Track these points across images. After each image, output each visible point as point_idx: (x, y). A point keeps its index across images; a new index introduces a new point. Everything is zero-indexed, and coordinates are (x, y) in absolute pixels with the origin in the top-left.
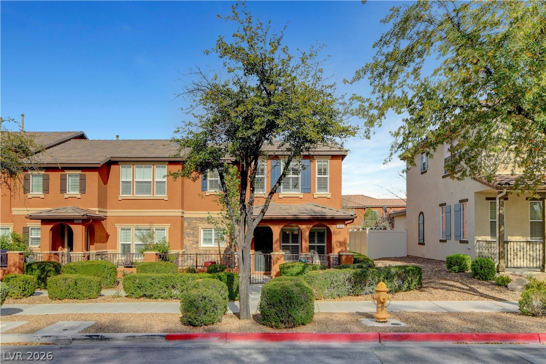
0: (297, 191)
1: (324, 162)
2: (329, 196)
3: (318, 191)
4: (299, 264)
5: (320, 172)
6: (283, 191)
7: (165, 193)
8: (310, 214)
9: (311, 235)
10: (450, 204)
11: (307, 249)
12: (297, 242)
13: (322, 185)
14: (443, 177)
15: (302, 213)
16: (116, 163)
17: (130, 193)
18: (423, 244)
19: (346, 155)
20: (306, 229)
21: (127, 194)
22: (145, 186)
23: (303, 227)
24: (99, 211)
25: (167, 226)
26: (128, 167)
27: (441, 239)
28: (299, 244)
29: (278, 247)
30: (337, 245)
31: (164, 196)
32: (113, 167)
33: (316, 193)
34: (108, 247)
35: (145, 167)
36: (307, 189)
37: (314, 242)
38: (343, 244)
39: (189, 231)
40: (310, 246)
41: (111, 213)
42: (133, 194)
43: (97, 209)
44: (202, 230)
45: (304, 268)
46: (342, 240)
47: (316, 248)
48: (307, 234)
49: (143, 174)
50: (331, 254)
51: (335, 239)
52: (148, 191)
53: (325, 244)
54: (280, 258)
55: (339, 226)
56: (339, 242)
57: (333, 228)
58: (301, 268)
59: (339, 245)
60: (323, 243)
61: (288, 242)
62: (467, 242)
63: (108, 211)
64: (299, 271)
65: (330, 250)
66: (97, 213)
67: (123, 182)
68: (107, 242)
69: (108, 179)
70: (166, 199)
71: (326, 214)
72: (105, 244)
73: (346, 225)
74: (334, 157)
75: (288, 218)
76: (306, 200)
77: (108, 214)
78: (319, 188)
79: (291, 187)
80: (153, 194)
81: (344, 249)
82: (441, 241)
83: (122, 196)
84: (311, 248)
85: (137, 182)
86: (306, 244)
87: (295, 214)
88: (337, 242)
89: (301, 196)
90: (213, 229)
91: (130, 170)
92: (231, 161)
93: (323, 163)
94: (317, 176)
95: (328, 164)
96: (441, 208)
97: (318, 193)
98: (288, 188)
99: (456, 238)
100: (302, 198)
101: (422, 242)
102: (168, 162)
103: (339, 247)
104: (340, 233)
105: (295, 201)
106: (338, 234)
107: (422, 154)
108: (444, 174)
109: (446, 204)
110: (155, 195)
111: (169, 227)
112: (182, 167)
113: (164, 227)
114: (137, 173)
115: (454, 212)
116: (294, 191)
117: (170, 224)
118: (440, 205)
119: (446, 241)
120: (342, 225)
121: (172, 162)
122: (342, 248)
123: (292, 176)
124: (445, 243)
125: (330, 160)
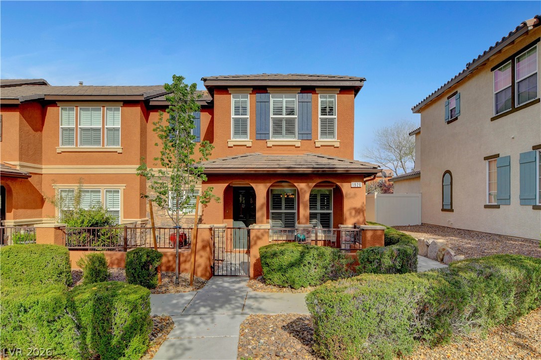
0: (292, 138)
1: (330, 97)
2: (337, 144)
3: (321, 137)
4: (295, 249)
5: (324, 111)
6: (273, 137)
7: (119, 144)
8: (312, 166)
9: (313, 199)
10: (509, 155)
11: (306, 219)
12: (293, 208)
13: (328, 128)
14: (493, 119)
15: (300, 165)
16: (53, 103)
17: (73, 144)
18: (451, 210)
19: (361, 87)
20: (305, 188)
21: (69, 144)
22: (92, 134)
23: (302, 186)
24: (22, 166)
25: (121, 187)
26: (70, 110)
27: (488, 204)
28: (296, 211)
29: (263, 215)
30: (351, 214)
31: (118, 148)
32: (50, 110)
33: (320, 139)
34: (43, 214)
35: (93, 110)
36: (307, 136)
37: (316, 209)
38: (359, 211)
39: (153, 193)
40: (311, 214)
41: (47, 169)
42: (77, 145)
43: (17, 163)
44: (170, 192)
45: (303, 254)
46: (358, 205)
47: (319, 216)
48: (307, 197)
49: (91, 119)
50: (342, 226)
51: (348, 205)
52: (97, 141)
53: (331, 211)
54: (261, 236)
55: (353, 184)
56: (355, 209)
57: (346, 188)
58: (297, 255)
59: (353, 213)
60: (328, 208)
61: (280, 208)
63: (43, 166)
64: (293, 260)
65: (340, 219)
66: (18, 168)
67: (63, 129)
68: (42, 208)
69: (43, 124)
70: (120, 151)
71: (335, 166)
72: (39, 210)
73: (365, 182)
74: (344, 90)
75: (278, 172)
76: (305, 150)
77: (44, 172)
78: (323, 133)
79: (284, 132)
80: (103, 145)
81: (361, 220)
82: (486, 207)
83: (61, 147)
84: (312, 216)
85: (82, 129)
86: (304, 212)
87: (289, 166)
88: (350, 209)
89: (298, 144)
91: (73, 114)
92: (207, 102)
93: (328, 100)
94: (320, 116)
95: (335, 99)
97: (321, 140)
98: (280, 132)
99: (524, 201)
100: (299, 147)
101: (449, 207)
102: (122, 103)
103: (355, 217)
104: (355, 194)
105: (289, 151)
106: (352, 197)
107: (448, 98)
108: (494, 115)
109: (498, 156)
110: (105, 147)
111: (124, 188)
112: (142, 109)
113: (118, 188)
114: (82, 117)
115: (519, 165)
116: (287, 137)
117: (125, 185)
118: (486, 158)
119: (498, 207)
120: (359, 183)
121: (128, 103)
122: (359, 217)
123: (284, 116)
124: (497, 209)
125: (338, 94)
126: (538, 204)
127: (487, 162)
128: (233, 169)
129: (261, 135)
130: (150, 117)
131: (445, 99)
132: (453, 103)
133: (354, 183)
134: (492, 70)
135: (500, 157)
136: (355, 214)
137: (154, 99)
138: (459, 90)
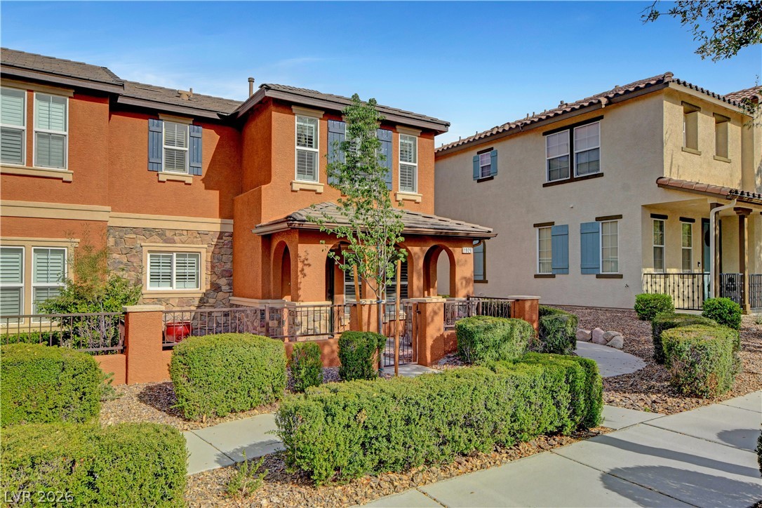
10: (567, 224)
13: (407, 177)
14: (545, 185)
18: (483, 281)
20: (419, 253)
23: (414, 249)
25: (70, 244)
27: (538, 273)
30: (461, 283)
31: (63, 171)
38: (470, 281)
39: (118, 256)
44: (149, 255)
54: (437, 311)
56: (465, 278)
57: (457, 253)
59: (464, 282)
62: (621, 276)
70: (69, 178)
81: (471, 291)
82: (536, 276)
88: (461, 279)
90: (175, 254)
94: (400, 162)
96: (538, 230)
99: (585, 270)
101: (482, 278)
103: (465, 288)
107: (479, 153)
108: (547, 181)
109: (552, 224)
115: (580, 234)
118: (535, 226)
119: (553, 276)
122: (468, 289)
124: (552, 279)
126: (601, 273)
127: (537, 229)
131: (474, 153)
132: (486, 159)
134: (545, 134)
135: (555, 225)
136: (466, 284)
138: (496, 146)
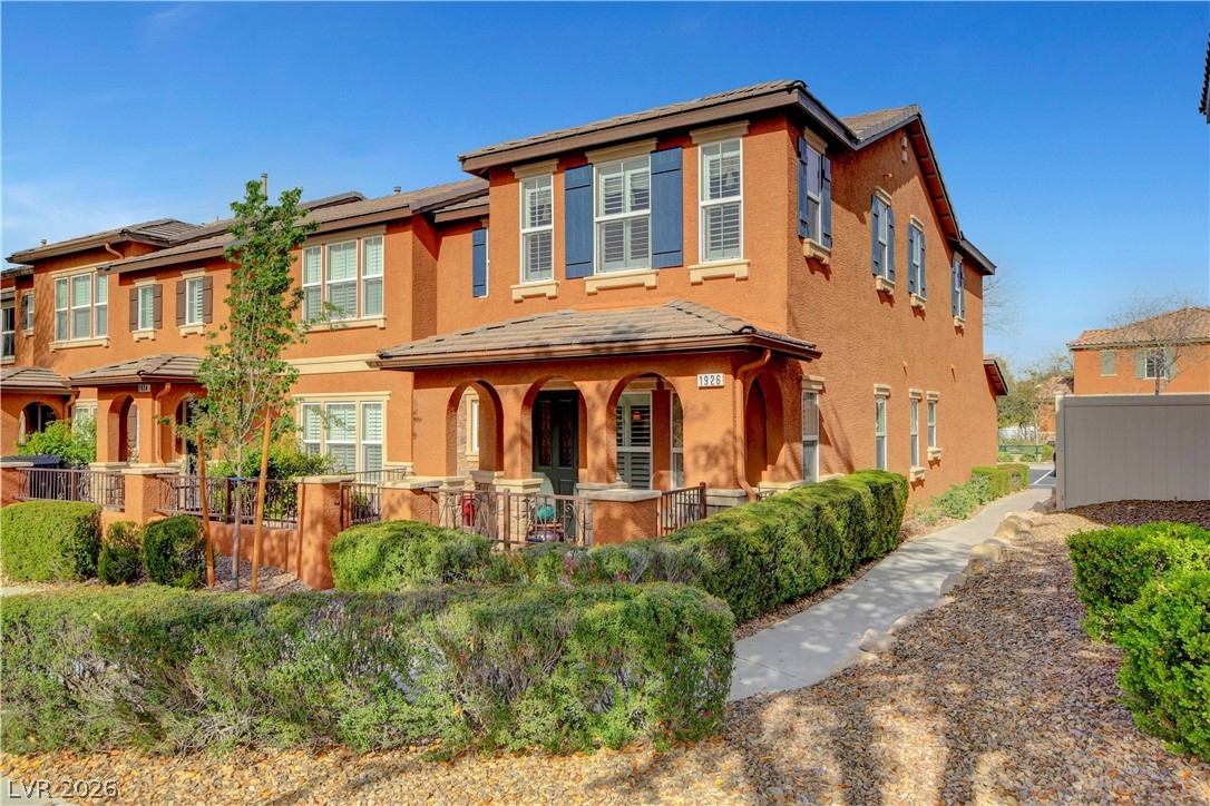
0: (641, 265)
1: (726, 146)
2: (741, 271)
3: (705, 258)
5: (715, 188)
6: (599, 269)
7: (380, 310)
8: (597, 338)
11: (599, 473)
13: (722, 233)
22: (346, 295)
25: (384, 398)
26: (315, 251)
30: (696, 461)
33: (700, 264)
35: (345, 246)
36: (671, 255)
38: (716, 454)
46: (714, 437)
48: (598, 418)
49: (345, 265)
51: (690, 435)
52: (351, 308)
53: (649, 449)
55: (703, 379)
56: (706, 448)
59: (703, 460)
67: (308, 290)
70: (382, 324)
74: (759, 123)
76: (668, 294)
78: (712, 245)
79: (627, 252)
80: (359, 315)
85: (332, 287)
86: (594, 455)
88: (695, 449)
89: (651, 281)
93: (726, 155)
94: (702, 203)
95: (738, 151)
97: (704, 264)
98: (618, 256)
100: (655, 288)
102: (384, 227)
103: (706, 468)
104: (707, 408)
105: (634, 298)
106: (701, 417)
110: (362, 318)
111: (388, 398)
112: (415, 232)
113: (379, 398)
114: (333, 262)
116: (635, 266)
117: (388, 392)
120: (715, 375)
121: (394, 225)
122: (715, 471)
123: (629, 214)
125: (744, 136)
128: (484, 353)
129: (578, 265)
130: (442, 247)
133: (703, 376)
136: (707, 464)
137: (447, 208)
